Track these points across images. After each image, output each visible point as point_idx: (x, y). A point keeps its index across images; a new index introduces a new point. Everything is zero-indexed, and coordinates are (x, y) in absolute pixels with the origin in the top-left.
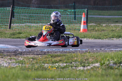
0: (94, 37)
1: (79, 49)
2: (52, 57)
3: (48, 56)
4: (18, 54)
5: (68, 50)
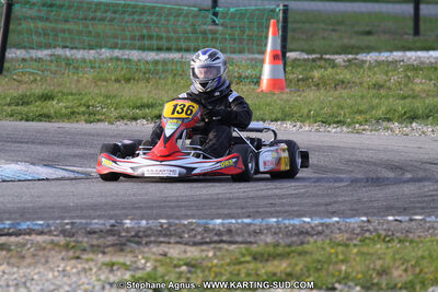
0: (320, 119)
1: (336, 219)
2: (255, 258)
3: (243, 255)
4: (128, 241)
5: (296, 222)
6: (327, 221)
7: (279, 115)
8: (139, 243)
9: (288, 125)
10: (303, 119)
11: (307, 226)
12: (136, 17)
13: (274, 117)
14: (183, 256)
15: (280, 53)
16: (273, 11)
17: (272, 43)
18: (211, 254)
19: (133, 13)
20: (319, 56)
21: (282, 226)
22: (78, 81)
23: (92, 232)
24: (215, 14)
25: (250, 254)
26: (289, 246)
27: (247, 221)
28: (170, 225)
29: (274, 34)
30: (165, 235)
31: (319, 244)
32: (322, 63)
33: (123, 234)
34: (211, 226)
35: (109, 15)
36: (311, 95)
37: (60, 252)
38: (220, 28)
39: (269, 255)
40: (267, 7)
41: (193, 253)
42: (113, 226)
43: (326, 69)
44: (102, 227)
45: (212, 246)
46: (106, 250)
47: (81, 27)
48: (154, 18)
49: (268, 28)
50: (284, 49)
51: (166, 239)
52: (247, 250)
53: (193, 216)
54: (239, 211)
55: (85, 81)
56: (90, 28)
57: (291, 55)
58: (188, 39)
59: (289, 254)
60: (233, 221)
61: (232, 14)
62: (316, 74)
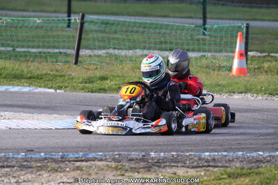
0: (268, 92)
2: (229, 177)
3: (222, 174)
4: (153, 165)
5: (254, 154)
6: (273, 154)
7: (244, 90)
8: (159, 167)
9: (249, 95)
10: (258, 92)
11: (261, 157)
12: (157, 31)
13: (240, 90)
14: (186, 175)
15: (244, 52)
16: (240, 27)
17: (239, 46)
18: (203, 174)
19: (155, 28)
20: (267, 54)
21: (246, 157)
22: (122, 69)
23: (131, 160)
24: (205, 29)
25: (226, 174)
26: (250, 169)
27: (225, 153)
28: (178, 156)
29: (240, 41)
30: (175, 162)
31: (268, 168)
32: (270, 58)
33: (150, 161)
34: (203, 157)
35: (141, 29)
36: (262, 77)
37: (112, 171)
38: (208, 37)
39: (238, 174)
40: (236, 25)
41: (192, 172)
42: (144, 156)
43: (272, 62)
44: (137, 157)
45: (204, 168)
46: (140, 170)
47: (124, 37)
48: (168, 31)
49: (237, 37)
50: (247, 50)
51: (175, 164)
52: (225, 171)
53: (192, 151)
54: (219, 148)
55: (126, 69)
56: (130, 37)
57: (250, 54)
58: (188, 44)
59: (250, 174)
60: (216, 154)
61: (216, 29)
62: (266, 65)
